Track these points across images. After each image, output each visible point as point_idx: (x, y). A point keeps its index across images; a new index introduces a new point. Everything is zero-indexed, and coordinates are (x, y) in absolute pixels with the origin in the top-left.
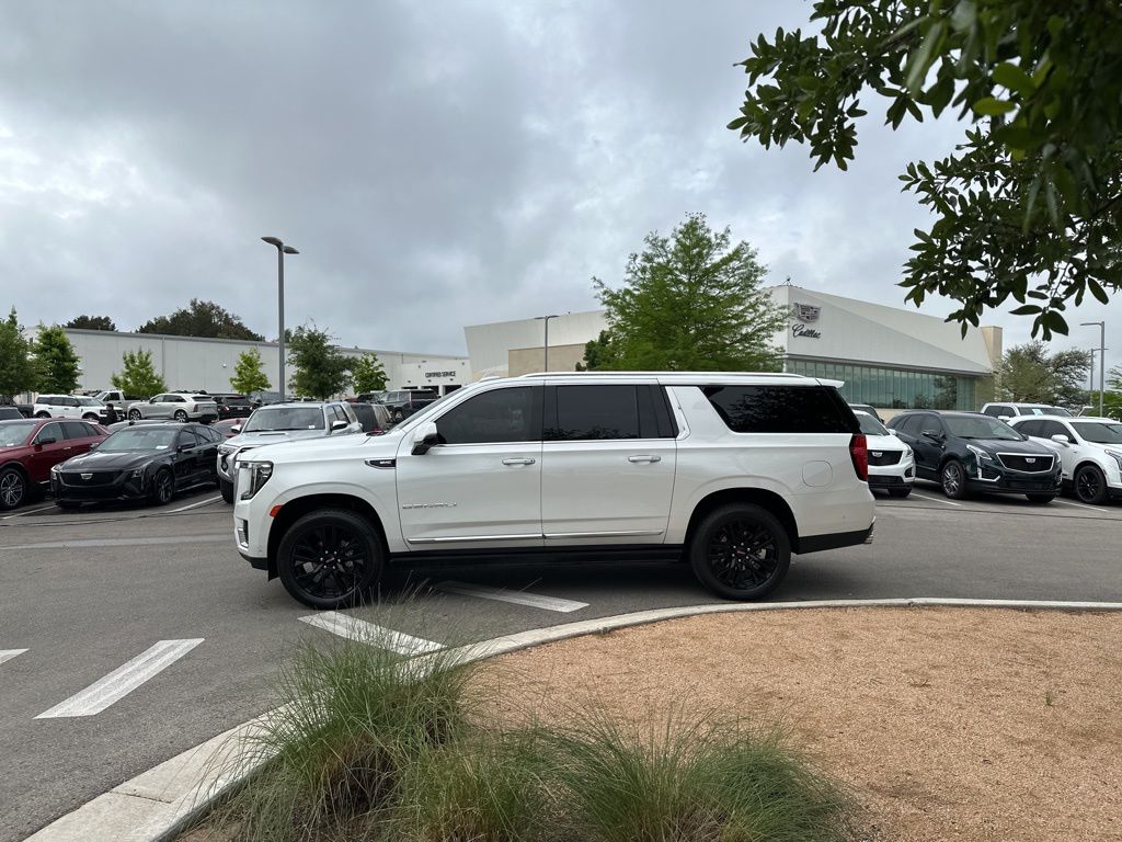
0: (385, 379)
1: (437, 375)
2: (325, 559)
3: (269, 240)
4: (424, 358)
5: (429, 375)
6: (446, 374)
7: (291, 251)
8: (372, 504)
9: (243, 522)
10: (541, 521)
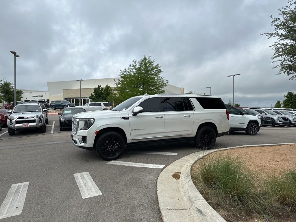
0: (21, 98)
1: (37, 96)
2: (109, 146)
3: (12, 52)
4: (31, 91)
5: (34, 96)
6: (40, 96)
7: (18, 56)
8: (123, 130)
9: (82, 137)
10: (165, 132)
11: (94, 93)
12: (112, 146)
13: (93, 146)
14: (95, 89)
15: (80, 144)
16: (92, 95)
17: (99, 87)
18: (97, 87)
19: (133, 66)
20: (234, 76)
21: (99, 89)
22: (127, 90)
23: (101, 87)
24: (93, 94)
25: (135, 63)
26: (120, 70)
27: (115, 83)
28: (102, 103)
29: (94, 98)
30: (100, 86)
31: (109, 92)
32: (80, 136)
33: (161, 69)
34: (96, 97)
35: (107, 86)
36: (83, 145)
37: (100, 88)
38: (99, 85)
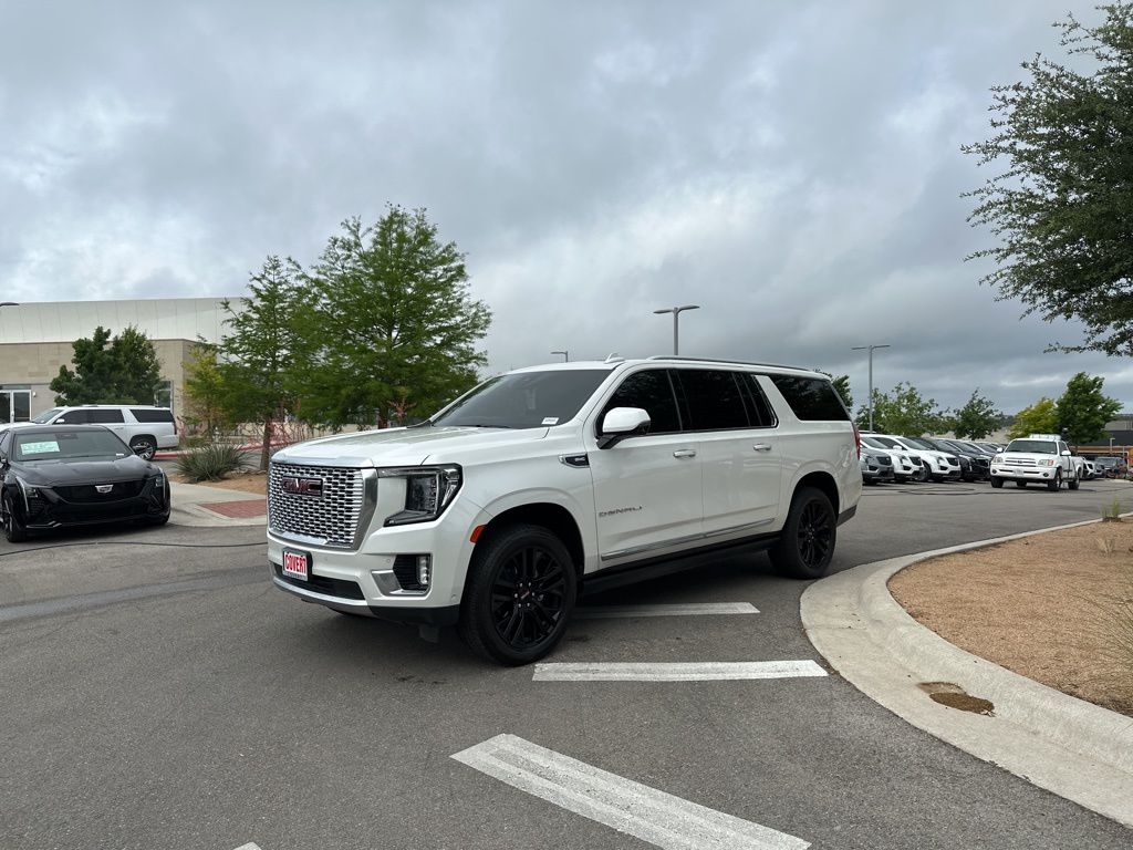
2: (519, 595)
8: (573, 514)
9: (393, 560)
10: (703, 519)
11: (74, 361)
12: (530, 594)
13: (459, 603)
14: (81, 347)
15: (384, 598)
16: (63, 370)
17: (101, 336)
18: (91, 338)
19: (347, 246)
20: (677, 311)
21: (101, 349)
22: (285, 352)
23: (110, 339)
24: (72, 367)
25: (355, 233)
26: (290, 259)
27: (230, 315)
28: (126, 409)
29: (79, 389)
30: (107, 334)
31: (142, 358)
32: (385, 559)
33: (465, 263)
34: (88, 383)
35: (130, 333)
36: (401, 599)
37: (106, 343)
38: (99, 330)
